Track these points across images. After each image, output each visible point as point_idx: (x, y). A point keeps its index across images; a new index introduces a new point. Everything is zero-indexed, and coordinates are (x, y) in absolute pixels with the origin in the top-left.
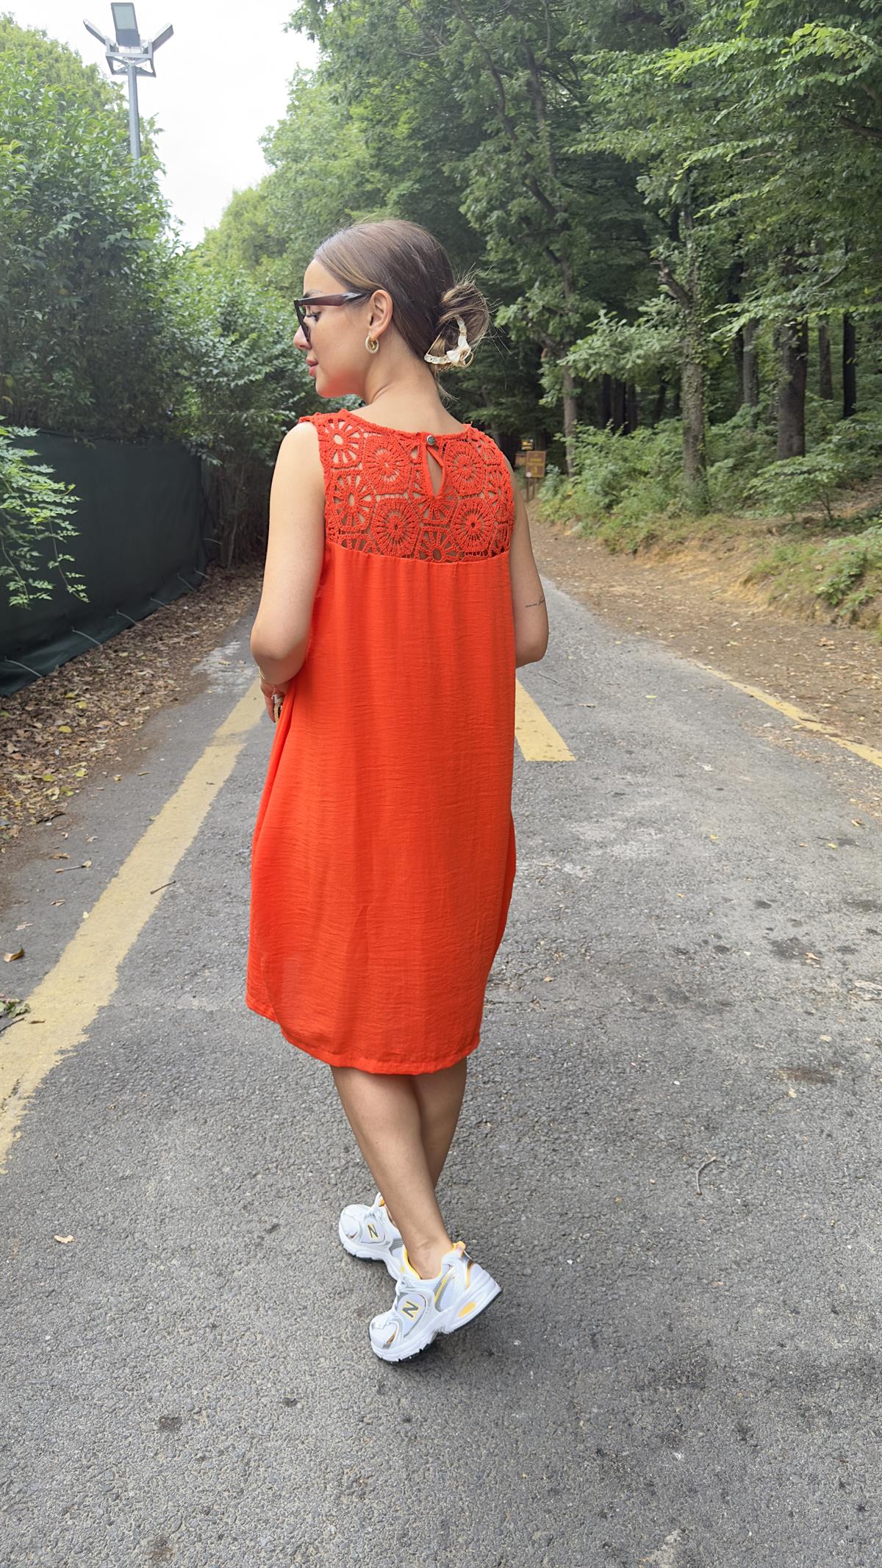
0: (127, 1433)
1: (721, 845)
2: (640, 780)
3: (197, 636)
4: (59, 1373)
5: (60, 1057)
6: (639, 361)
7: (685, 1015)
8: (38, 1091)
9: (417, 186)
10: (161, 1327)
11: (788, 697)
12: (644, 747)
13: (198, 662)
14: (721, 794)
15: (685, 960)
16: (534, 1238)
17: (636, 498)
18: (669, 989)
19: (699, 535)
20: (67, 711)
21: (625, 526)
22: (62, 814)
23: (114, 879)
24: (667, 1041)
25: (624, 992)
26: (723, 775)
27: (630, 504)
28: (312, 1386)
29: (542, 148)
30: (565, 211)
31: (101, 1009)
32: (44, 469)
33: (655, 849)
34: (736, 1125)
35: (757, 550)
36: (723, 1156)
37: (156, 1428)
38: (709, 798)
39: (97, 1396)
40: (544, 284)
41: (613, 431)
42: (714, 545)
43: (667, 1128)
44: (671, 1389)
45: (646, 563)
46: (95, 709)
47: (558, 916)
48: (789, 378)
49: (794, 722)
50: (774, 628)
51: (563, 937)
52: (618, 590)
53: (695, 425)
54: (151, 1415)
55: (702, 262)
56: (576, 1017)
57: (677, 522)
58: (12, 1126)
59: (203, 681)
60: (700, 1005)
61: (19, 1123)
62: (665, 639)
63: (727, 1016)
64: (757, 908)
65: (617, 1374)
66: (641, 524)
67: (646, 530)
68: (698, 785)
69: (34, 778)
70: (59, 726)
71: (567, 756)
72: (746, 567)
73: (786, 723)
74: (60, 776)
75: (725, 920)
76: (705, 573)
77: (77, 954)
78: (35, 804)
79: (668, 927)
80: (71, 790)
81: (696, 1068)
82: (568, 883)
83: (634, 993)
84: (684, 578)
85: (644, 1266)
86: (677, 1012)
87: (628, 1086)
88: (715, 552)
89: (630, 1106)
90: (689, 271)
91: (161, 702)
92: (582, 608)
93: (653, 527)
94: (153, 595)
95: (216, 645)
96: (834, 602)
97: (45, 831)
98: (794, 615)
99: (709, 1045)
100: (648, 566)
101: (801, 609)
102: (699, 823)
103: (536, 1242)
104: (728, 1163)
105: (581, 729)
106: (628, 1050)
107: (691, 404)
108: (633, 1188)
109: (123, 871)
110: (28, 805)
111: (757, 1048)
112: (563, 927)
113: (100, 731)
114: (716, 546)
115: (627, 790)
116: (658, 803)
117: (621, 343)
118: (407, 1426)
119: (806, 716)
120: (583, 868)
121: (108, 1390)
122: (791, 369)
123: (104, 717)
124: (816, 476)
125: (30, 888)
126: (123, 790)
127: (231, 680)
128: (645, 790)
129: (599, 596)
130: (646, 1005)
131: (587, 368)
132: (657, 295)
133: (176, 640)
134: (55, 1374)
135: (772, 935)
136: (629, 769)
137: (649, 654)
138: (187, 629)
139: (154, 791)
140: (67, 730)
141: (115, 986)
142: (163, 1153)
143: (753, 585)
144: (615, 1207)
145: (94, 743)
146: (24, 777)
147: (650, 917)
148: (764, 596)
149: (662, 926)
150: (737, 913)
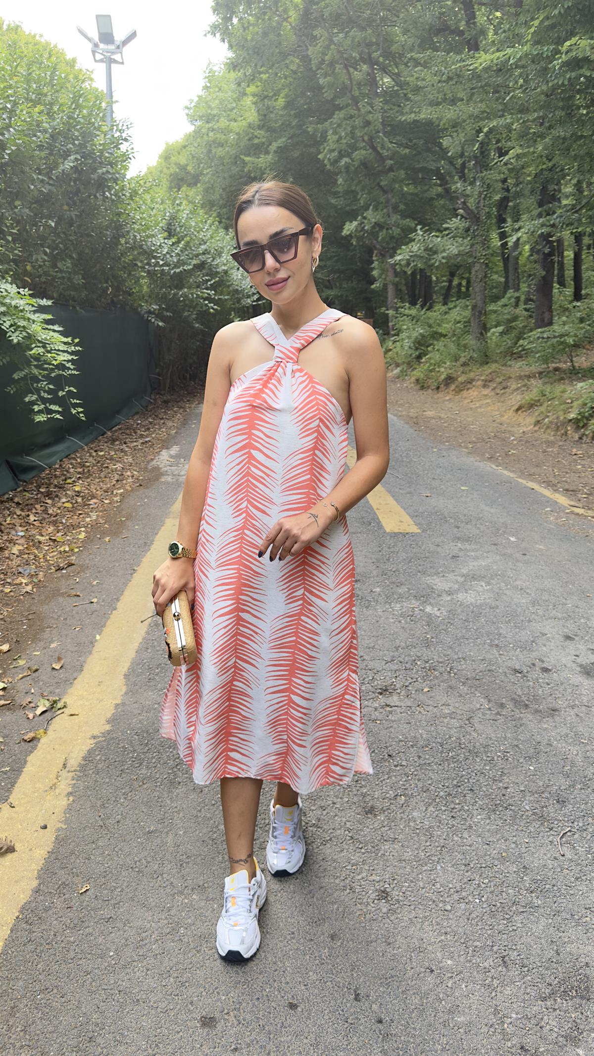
0: (178, 1029)
1: (533, 595)
2: (468, 547)
3: (150, 441)
4: (123, 981)
5: (92, 741)
6: (444, 261)
7: (528, 717)
8: (81, 766)
9: (289, 141)
10: (192, 946)
11: (557, 490)
12: (467, 523)
13: (152, 460)
14: (526, 558)
15: (522, 678)
16: (448, 882)
17: (437, 352)
18: (513, 699)
19: (483, 378)
20: (68, 492)
21: (431, 371)
22: (73, 565)
23: (114, 612)
24: (519, 737)
25: (482, 700)
26: (524, 545)
27: (434, 356)
28: (307, 994)
29: (377, 117)
30: (391, 159)
31: (117, 705)
32: (56, 328)
33: (487, 597)
34: (578, 799)
35: (523, 389)
36: (573, 823)
37: (198, 1025)
38: (518, 561)
39: (153, 1000)
40: (376, 209)
41: (422, 307)
42: (494, 385)
43: (530, 801)
44: (566, 1000)
45: (445, 396)
46: (86, 491)
47: (428, 644)
48: (544, 273)
49: (566, 507)
50: (539, 442)
51: (433, 659)
52: (430, 413)
53: (480, 304)
54: (194, 1015)
55: (486, 195)
56: (451, 718)
57: (467, 369)
58: (66, 792)
59: (157, 474)
60: (537, 711)
61: (70, 790)
62: (467, 448)
63: (557, 719)
64: (565, 640)
65: (526, 988)
66: (442, 370)
67: (445, 373)
68: (509, 552)
69: (50, 539)
70: (64, 503)
71: (414, 529)
72: (516, 399)
73: (560, 508)
74: (68, 538)
75: (544, 649)
76: (487, 403)
77: (95, 665)
78: (53, 557)
79: (505, 653)
80: (77, 548)
81: (543, 758)
82: (430, 620)
83: (489, 701)
84: (473, 406)
85: (530, 905)
86: (522, 715)
87: (498, 770)
88: (492, 390)
89: (501, 784)
90: (477, 201)
91: (130, 486)
92: (406, 426)
93: (450, 372)
94: (118, 412)
95: (163, 448)
96: (581, 424)
97: (62, 576)
98: (552, 433)
99: (549, 740)
100: (447, 398)
101: (557, 429)
102: (514, 578)
103: (451, 886)
104: (577, 827)
105: (421, 510)
106: (493, 744)
107: (477, 289)
108: (513, 846)
109: (120, 605)
110: (48, 558)
111: (583, 743)
112: (432, 652)
113: (91, 506)
114: (495, 385)
115: (461, 554)
116: (483, 564)
117: (431, 248)
118: (380, 1026)
119: (572, 503)
120: (439, 609)
121: (160, 995)
122: (544, 268)
123: (93, 497)
124: (565, 340)
125: (56, 617)
126: (113, 548)
127: (176, 472)
128: (473, 554)
129: (416, 417)
130: (499, 710)
131: (408, 264)
132: (457, 215)
133: (135, 444)
134: (120, 982)
135: (579, 660)
136: (459, 539)
137: (457, 458)
138: (142, 436)
139: (134, 549)
140: (69, 505)
141: (124, 689)
142: (175, 814)
143: (522, 412)
144: (503, 860)
145: (88, 515)
146: (44, 538)
147: (491, 646)
148: (531, 420)
149: (501, 652)
150: (552, 644)
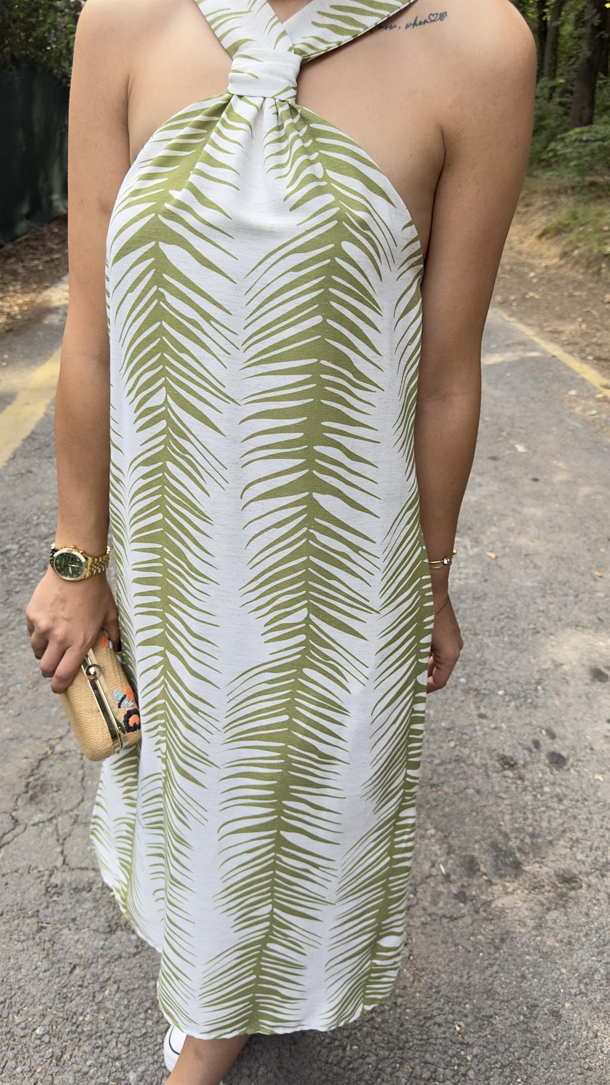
15: (514, 781)
18: (494, 845)
35: (550, 208)
48: (589, 54)
49: (596, 388)
50: (564, 282)
59: (44, 311)
68: (513, 474)
72: (540, 221)
73: (588, 390)
75: (558, 703)
79: (489, 713)
98: (582, 270)
99: (556, 997)
101: (588, 266)
122: (590, 46)
143: (548, 239)
147: (467, 692)
148: (556, 250)
149: (483, 711)
150: (570, 690)
